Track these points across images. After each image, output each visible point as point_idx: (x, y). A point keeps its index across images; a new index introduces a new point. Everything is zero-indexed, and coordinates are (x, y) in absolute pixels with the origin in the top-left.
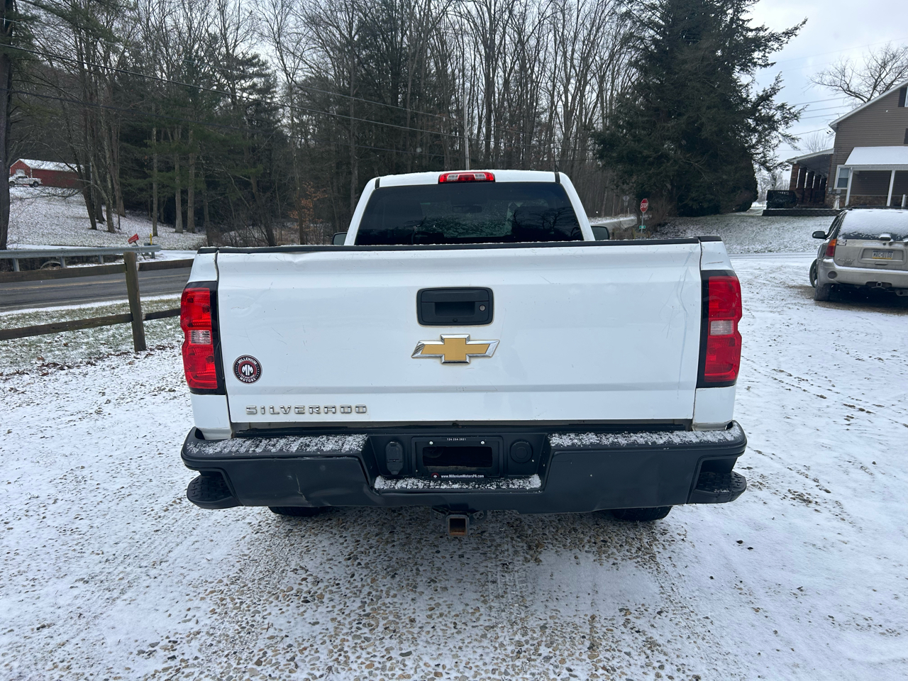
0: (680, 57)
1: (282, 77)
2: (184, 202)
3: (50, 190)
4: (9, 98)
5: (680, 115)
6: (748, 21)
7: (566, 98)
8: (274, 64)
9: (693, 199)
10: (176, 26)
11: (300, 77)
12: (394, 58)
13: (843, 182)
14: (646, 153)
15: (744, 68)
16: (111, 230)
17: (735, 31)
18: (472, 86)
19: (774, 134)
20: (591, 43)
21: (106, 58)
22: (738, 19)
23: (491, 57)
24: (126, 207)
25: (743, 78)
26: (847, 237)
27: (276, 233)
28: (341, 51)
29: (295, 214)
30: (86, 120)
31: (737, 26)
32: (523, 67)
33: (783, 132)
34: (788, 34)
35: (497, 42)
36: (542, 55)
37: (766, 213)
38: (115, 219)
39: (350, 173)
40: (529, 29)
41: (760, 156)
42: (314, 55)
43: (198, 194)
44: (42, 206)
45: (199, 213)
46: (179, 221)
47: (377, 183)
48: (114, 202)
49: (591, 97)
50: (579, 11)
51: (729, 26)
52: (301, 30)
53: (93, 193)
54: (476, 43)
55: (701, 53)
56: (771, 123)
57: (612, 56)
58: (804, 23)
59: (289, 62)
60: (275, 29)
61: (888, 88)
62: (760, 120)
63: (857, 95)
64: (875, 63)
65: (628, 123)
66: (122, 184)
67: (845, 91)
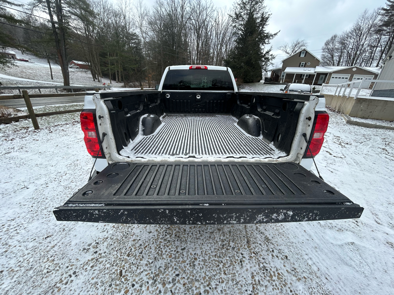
0: (247, 39)
1: (142, 39)
2: (118, 74)
3: (81, 70)
4: (65, 41)
5: (246, 56)
6: (265, 31)
7: (217, 50)
8: (140, 35)
9: (248, 79)
10: (112, 23)
11: (147, 40)
12: (172, 35)
13: (283, 76)
14: (237, 66)
15: (263, 44)
16: (99, 81)
17: (262, 33)
18: (193, 45)
19: (269, 62)
20: (224, 35)
21: (93, 31)
22: (263, 30)
23: (199, 37)
24: (103, 75)
25: (262, 47)
26: (290, 91)
27: (142, 84)
28: (158, 32)
29: (147, 79)
30: (89, 50)
31: (262, 32)
32: (207, 41)
33: (271, 62)
34: (275, 34)
35: (200, 33)
36: (211, 37)
37: (264, 83)
38: (100, 78)
39: (161, 68)
40: (209, 30)
41: (264, 68)
42: (151, 33)
43: (121, 72)
44: (80, 74)
45: (122, 77)
46: (117, 79)
47: (169, 68)
48: (99, 74)
49: (223, 50)
50: (222, 25)
51: (260, 32)
52: (147, 25)
53: (93, 71)
54: (195, 33)
55: (253, 39)
56: (268, 59)
57: (230, 39)
58: (279, 31)
59: (144, 35)
60: (140, 25)
61: (296, 52)
62: (266, 59)
63: (288, 53)
64: (294, 45)
65: (233, 57)
66: (101, 69)
67: (286, 52)
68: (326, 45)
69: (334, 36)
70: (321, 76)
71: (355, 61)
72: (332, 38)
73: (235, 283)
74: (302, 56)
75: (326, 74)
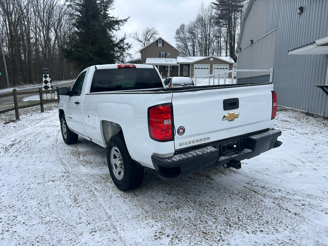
6: (110, 14)
19: (124, 52)
22: (106, 13)
26: (174, 85)
31: (106, 15)
33: (127, 52)
34: (125, 20)
41: (121, 60)
47: (96, 67)
51: (103, 15)
56: (123, 49)
58: (129, 18)
62: (120, 48)
63: (141, 42)
64: (144, 32)
65: (75, 46)
67: (138, 40)
68: (178, 34)
69: (182, 25)
70: (184, 67)
71: (207, 50)
72: (181, 27)
73: (269, 209)
74: (160, 45)
75: (188, 65)
